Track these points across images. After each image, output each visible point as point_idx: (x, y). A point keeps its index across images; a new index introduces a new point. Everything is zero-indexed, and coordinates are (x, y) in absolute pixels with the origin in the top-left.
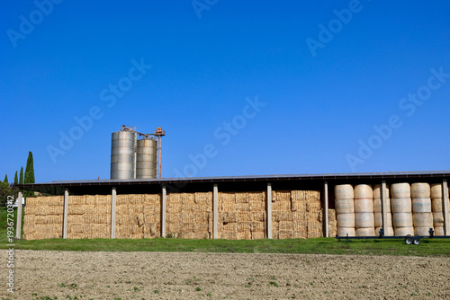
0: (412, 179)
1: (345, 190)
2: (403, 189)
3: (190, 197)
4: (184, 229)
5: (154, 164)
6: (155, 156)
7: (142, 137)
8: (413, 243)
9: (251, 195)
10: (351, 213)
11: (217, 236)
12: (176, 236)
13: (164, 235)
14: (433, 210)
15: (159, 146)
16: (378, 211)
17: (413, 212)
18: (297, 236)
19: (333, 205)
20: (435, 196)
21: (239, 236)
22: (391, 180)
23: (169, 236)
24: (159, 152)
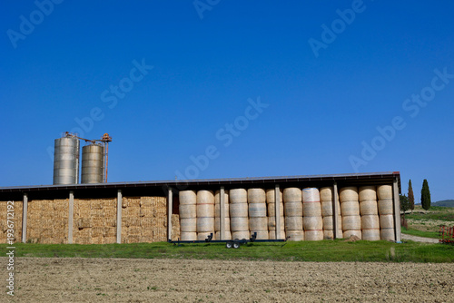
0: (247, 185)
1: (188, 196)
2: (240, 193)
3: (50, 203)
4: (43, 234)
5: (101, 169)
6: (101, 162)
7: (88, 143)
8: (233, 247)
9: (104, 201)
10: (192, 218)
11: (71, 241)
12: (36, 240)
13: (24, 240)
14: (268, 215)
15: (106, 151)
16: (217, 216)
17: (249, 217)
18: (144, 240)
19: (176, 210)
20: (269, 201)
21: (93, 241)
22: (229, 186)
23: (29, 241)
24: (105, 158)
